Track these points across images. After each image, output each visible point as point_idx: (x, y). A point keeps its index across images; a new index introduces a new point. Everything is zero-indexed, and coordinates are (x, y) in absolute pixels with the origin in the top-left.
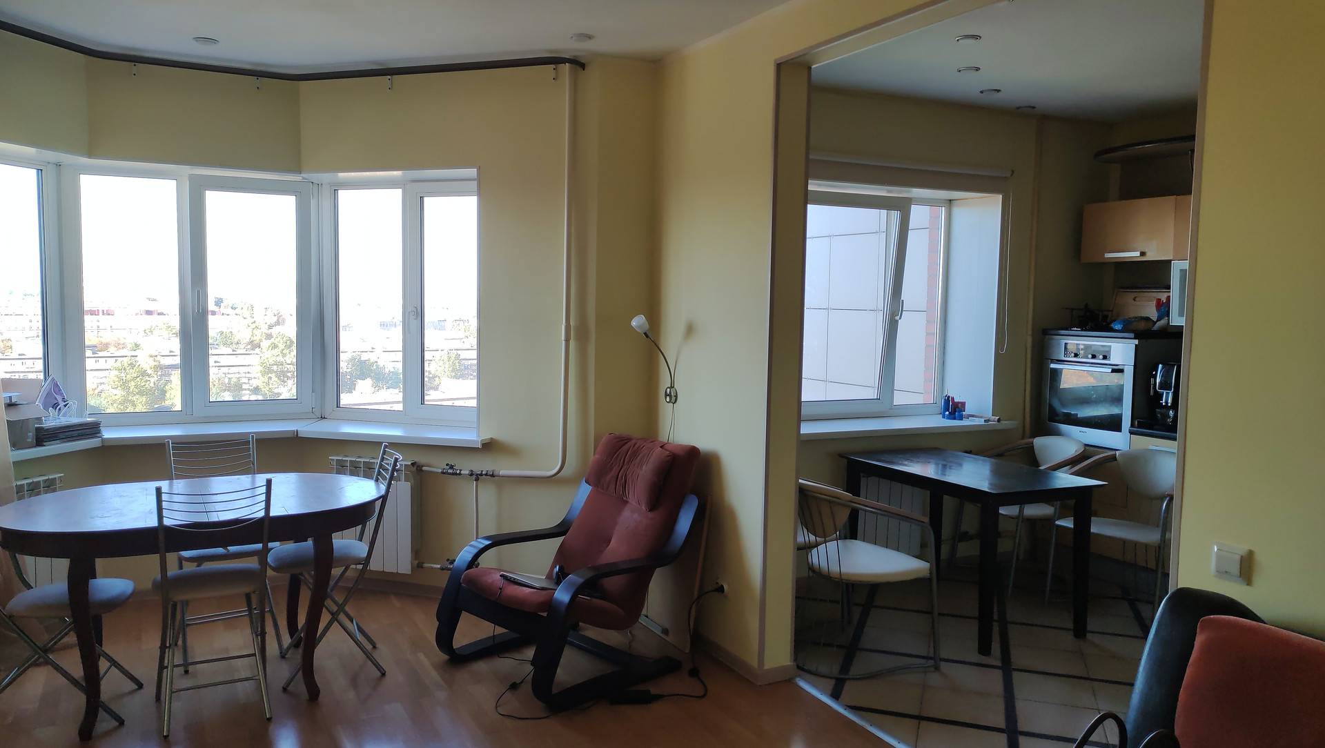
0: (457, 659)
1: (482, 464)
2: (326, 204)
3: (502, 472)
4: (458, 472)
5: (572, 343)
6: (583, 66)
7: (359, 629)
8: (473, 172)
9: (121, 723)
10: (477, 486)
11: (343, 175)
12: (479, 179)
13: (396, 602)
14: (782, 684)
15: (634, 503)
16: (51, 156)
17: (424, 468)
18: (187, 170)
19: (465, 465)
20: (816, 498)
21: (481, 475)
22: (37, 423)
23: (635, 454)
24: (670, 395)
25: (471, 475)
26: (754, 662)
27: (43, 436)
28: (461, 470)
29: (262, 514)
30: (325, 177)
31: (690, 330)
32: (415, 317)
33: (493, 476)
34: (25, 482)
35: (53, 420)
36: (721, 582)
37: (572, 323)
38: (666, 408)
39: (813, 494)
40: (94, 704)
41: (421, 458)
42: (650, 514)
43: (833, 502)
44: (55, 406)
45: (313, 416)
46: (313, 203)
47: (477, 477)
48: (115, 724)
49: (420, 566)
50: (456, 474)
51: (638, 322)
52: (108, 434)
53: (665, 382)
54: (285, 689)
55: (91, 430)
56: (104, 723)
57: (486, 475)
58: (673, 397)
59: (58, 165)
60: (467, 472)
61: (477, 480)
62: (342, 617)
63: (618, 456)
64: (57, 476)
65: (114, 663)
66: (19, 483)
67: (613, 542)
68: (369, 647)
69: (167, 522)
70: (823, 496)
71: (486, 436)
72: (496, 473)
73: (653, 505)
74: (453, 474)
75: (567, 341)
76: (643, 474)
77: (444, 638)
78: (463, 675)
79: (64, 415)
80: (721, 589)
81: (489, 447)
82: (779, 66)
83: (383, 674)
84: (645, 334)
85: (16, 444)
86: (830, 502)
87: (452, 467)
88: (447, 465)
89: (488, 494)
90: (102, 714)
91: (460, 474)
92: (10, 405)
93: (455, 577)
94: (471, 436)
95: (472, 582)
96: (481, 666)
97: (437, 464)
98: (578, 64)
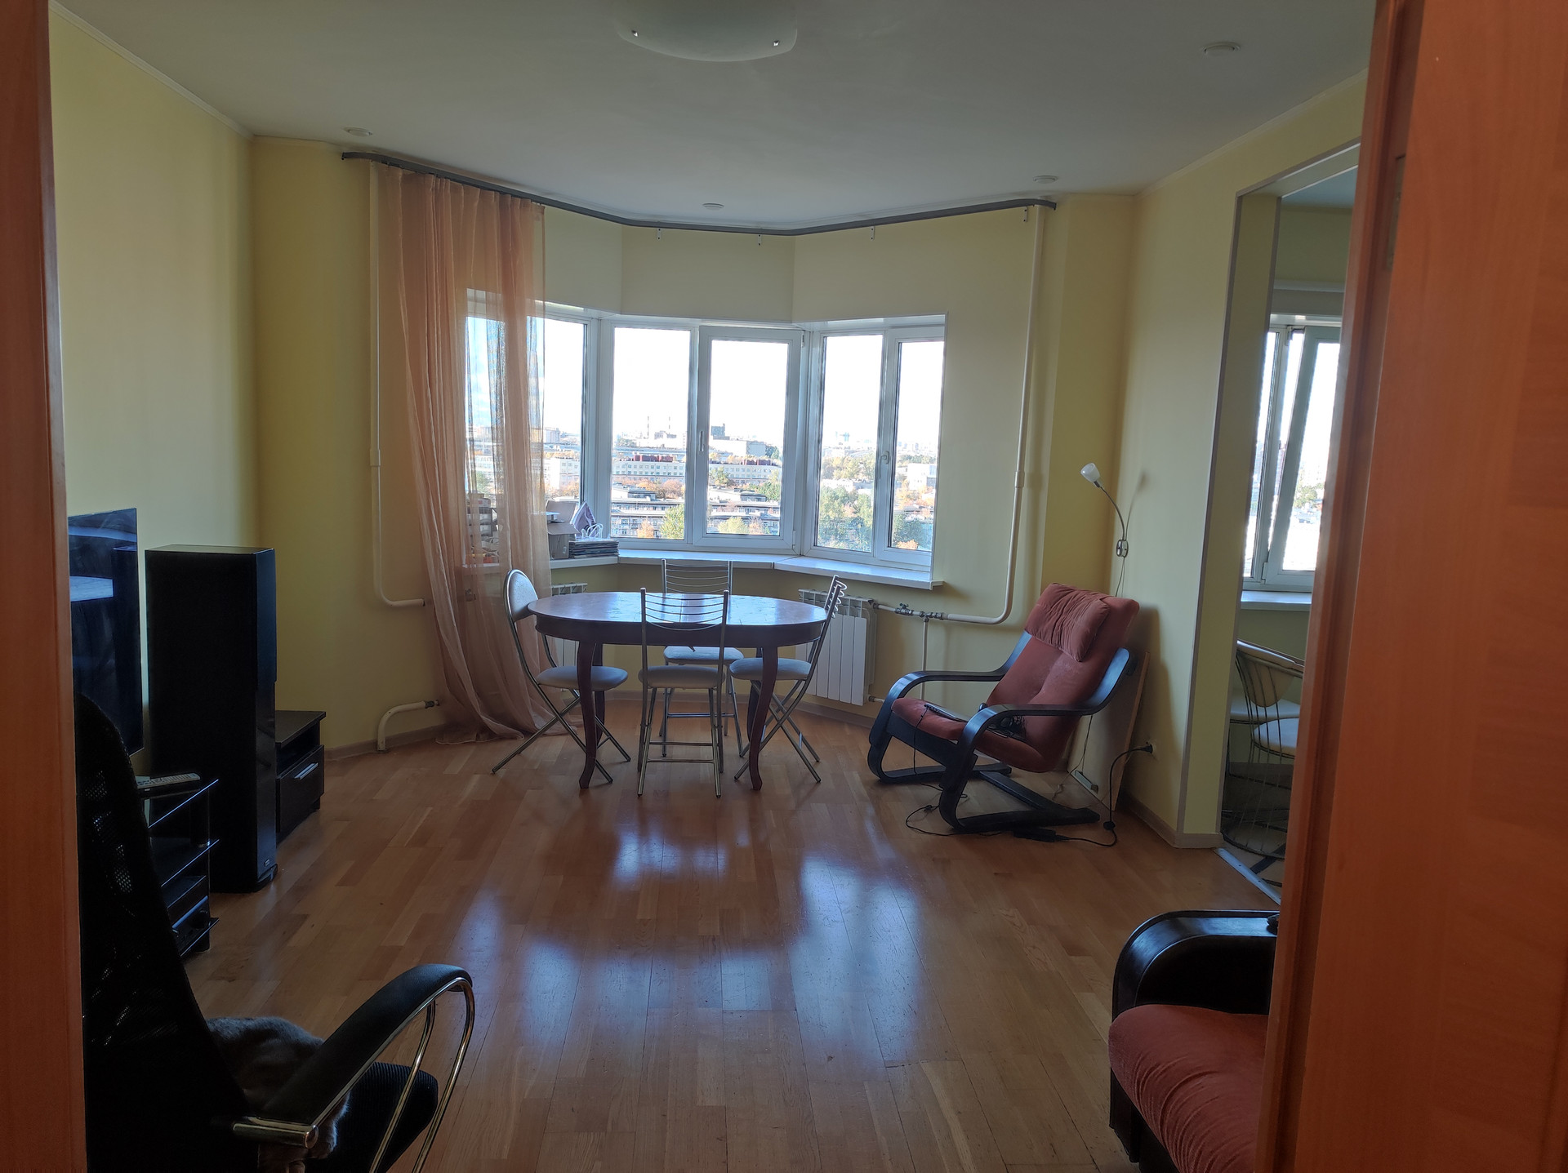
0: (887, 781)
1: (933, 606)
2: (817, 350)
3: (950, 616)
4: (910, 612)
5: (1025, 490)
6: (1053, 206)
7: (804, 740)
8: (941, 318)
9: (611, 781)
10: (926, 626)
11: (832, 324)
12: (947, 324)
13: (847, 730)
14: (1203, 851)
15: (1067, 653)
16: (594, 313)
17: (880, 607)
18: (698, 322)
19: (918, 606)
20: (1255, 663)
21: (931, 616)
22: (571, 539)
23: (1074, 604)
24: (1120, 549)
25: (922, 616)
26: (1174, 827)
27: (576, 550)
28: (913, 611)
29: (719, 621)
30: (817, 325)
31: (1144, 481)
32: (886, 461)
33: (941, 618)
34: (560, 586)
35: (584, 539)
36: (1150, 742)
37: (1026, 470)
38: (1117, 561)
39: (1254, 659)
40: (592, 763)
41: (879, 597)
42: (1080, 665)
43: (1271, 667)
44: (586, 528)
45: (792, 552)
46: (803, 351)
47: (927, 618)
48: (606, 781)
49: (871, 699)
50: (908, 614)
51: (1088, 470)
52: (622, 554)
53: (1118, 535)
54: (736, 779)
55: (610, 548)
56: (597, 779)
57: (935, 617)
58: (1124, 552)
59: (599, 320)
60: (918, 613)
61: (927, 621)
62: (786, 725)
63: (1057, 606)
64: (582, 584)
65: (610, 737)
66: (555, 587)
67: (1043, 689)
68: (812, 760)
69: (648, 619)
70: (1264, 662)
71: (939, 579)
72: (944, 616)
73: (1084, 656)
74: (905, 614)
75: (1020, 487)
76: (1077, 624)
77: (875, 760)
78: (888, 794)
79: (593, 536)
80: (1149, 749)
81: (939, 590)
82: (1240, 199)
83: (819, 782)
84: (1096, 483)
85: (554, 555)
86: (1269, 667)
87: (905, 607)
88: (901, 605)
89: (936, 635)
90: (596, 772)
91: (911, 614)
92: (552, 522)
93: (888, 703)
94: (924, 579)
95: (900, 708)
96: (906, 790)
97: (892, 603)
98: (1049, 204)
